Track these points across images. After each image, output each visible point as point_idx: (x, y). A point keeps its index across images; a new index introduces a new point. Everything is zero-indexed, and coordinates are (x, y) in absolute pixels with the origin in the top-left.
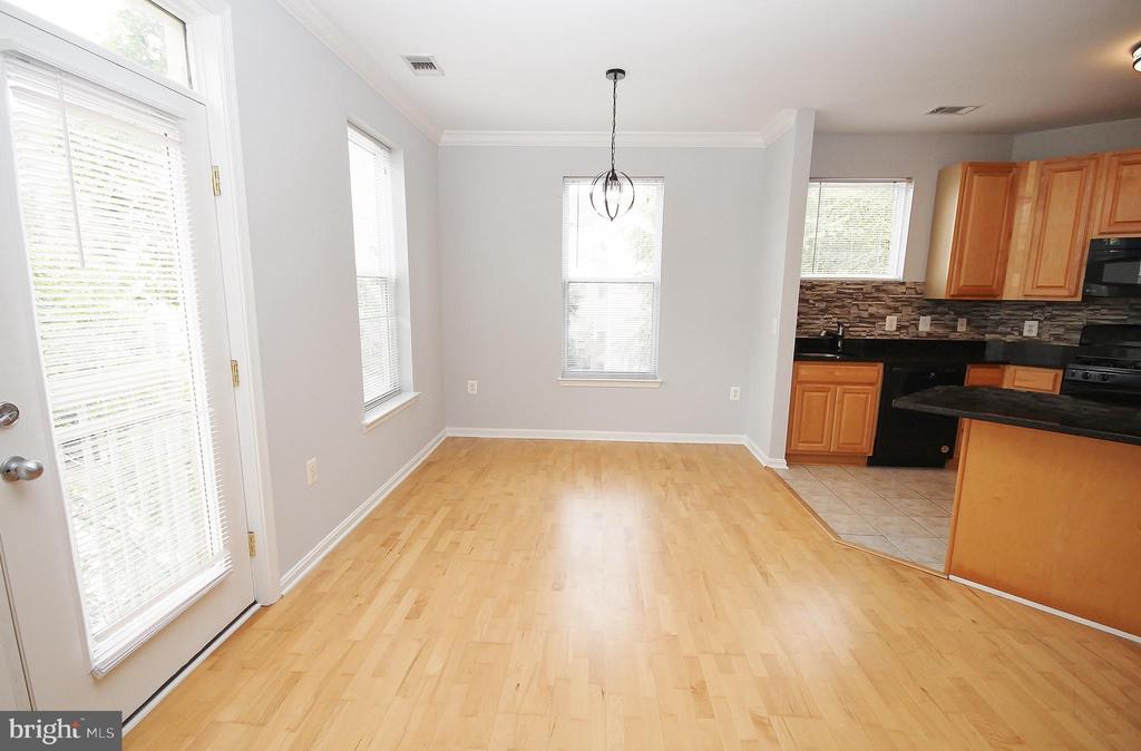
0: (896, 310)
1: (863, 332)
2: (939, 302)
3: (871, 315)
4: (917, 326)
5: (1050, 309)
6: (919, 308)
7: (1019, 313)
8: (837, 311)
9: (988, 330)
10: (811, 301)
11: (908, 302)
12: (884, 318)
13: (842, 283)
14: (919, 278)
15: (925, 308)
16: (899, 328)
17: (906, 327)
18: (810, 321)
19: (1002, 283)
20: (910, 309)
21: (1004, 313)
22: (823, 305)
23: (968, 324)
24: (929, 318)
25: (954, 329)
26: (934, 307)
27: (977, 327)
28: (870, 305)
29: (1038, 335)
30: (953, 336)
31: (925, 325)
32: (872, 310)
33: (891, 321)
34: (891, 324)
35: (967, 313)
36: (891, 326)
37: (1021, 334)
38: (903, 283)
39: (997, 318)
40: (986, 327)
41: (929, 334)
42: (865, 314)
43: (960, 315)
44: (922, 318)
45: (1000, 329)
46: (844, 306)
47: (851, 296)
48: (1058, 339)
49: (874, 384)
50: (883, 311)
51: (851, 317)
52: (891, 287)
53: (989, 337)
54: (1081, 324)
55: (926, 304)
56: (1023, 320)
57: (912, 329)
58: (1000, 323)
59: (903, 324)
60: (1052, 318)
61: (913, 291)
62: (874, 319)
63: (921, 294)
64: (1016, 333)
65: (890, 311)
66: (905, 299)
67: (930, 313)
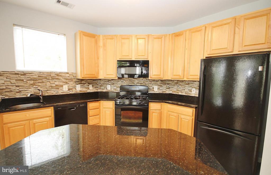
0: (67, 83)
1: (53, 92)
2: (82, 80)
3: (56, 85)
4: (75, 88)
5: (112, 81)
6: (75, 82)
7: (105, 83)
8: (40, 84)
10: (25, 80)
11: (71, 80)
12: (62, 86)
13: (40, 73)
14: (73, 71)
15: (77, 82)
16: (69, 89)
17: (71, 89)
18: (26, 89)
19: (98, 73)
20: (72, 82)
21: (102, 82)
22: (32, 82)
23: (93, 87)
24: (79, 85)
25: (88, 88)
27: (95, 87)
28: (55, 81)
29: (111, 89)
30: (89, 91)
31: (79, 89)
32: (57, 83)
33: (65, 87)
35: (92, 83)
36: (65, 89)
37: (107, 89)
38: (68, 73)
39: (100, 84)
40: (98, 87)
41: (80, 91)
42: (54, 85)
43: (89, 83)
44: (77, 85)
45: (102, 88)
46: (43, 82)
47: (46, 78)
48: (115, 90)
49: (50, 116)
50: (61, 84)
51: (47, 86)
52: (63, 75)
53: (99, 90)
54: (120, 85)
55: (78, 80)
56: (107, 85)
57: (74, 90)
58: (101, 86)
59: (70, 88)
60: (113, 84)
61: (72, 76)
62: (58, 87)
63: (75, 77)
64: (106, 89)
65: (64, 84)
66: (69, 79)
67: (80, 84)
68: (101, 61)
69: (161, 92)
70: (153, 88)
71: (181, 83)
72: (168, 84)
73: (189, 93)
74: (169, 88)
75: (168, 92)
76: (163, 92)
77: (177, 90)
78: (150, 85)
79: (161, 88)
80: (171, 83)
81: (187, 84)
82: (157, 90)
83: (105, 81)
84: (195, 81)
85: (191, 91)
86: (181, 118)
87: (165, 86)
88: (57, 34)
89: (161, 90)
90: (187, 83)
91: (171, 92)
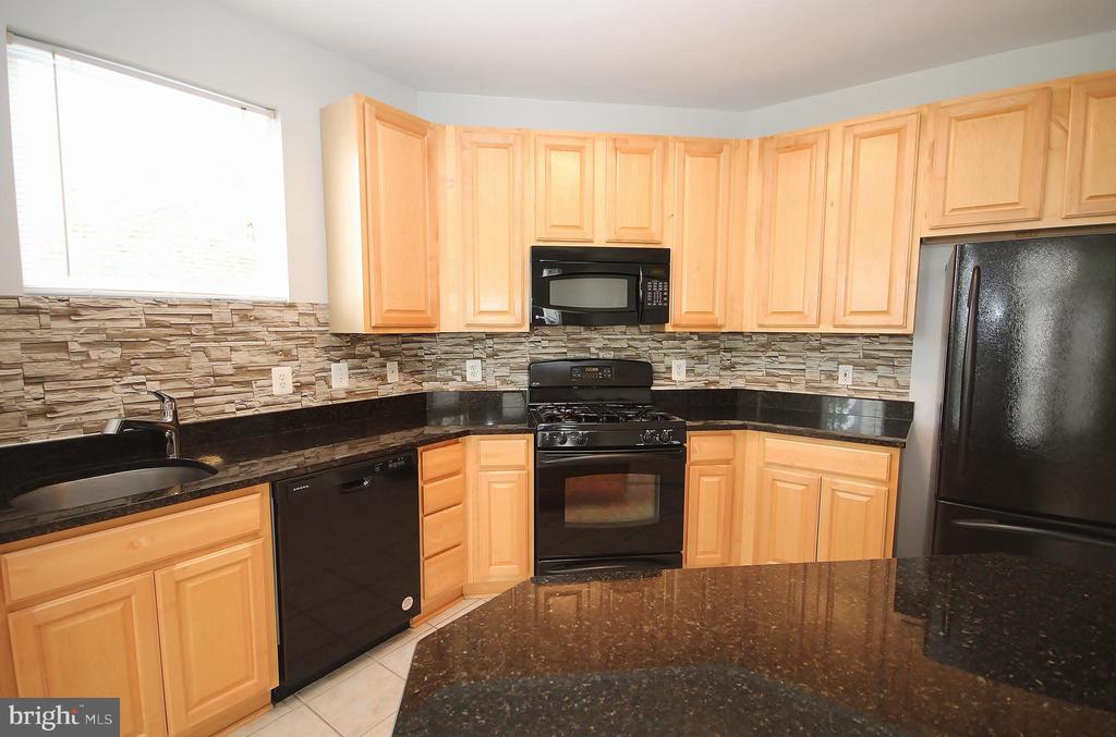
0: (287, 356)
1: (225, 405)
2: (356, 339)
3: (239, 368)
4: (327, 380)
5: (490, 342)
6: (326, 350)
7: (457, 349)
8: (155, 365)
9: (426, 375)
10: (74, 347)
11: (307, 340)
12: (265, 372)
13: (158, 303)
14: (314, 294)
15: (335, 348)
16: (299, 387)
17: (309, 385)
18: (80, 395)
19: (436, 306)
20: (311, 352)
21: (440, 348)
22: (114, 355)
23: (400, 370)
24: (344, 365)
25: (383, 378)
26: (350, 345)
27: (412, 373)
28: (232, 349)
29: (483, 378)
30: (385, 392)
31: (342, 383)
32: (240, 358)
33: (282, 377)
34: (281, 380)
35: (397, 354)
36: (282, 385)
37: (464, 379)
38: (292, 306)
39: (434, 357)
40: (421, 372)
41: (349, 393)
42: (227, 368)
43: (386, 355)
44: (334, 366)
45: (441, 373)
46: (172, 354)
47: (185, 331)
48: (504, 382)
49: (254, 535)
50: (262, 360)
51: (195, 376)
52: (270, 313)
53: (427, 387)
54: (525, 361)
55: (336, 342)
56: (464, 360)
57: (321, 388)
58: (438, 365)
59: (304, 379)
60: (494, 355)
61: (311, 320)
62: (246, 376)
63: (326, 324)
64: (459, 378)
65: (277, 358)
66: (299, 334)
67: (346, 357)
68: (451, 249)
69: (698, 384)
70: (669, 368)
71: (785, 346)
72: (727, 350)
73: (826, 384)
74: (732, 367)
75: (727, 383)
76: (711, 383)
77: (768, 374)
78: (655, 358)
79: (700, 368)
80: (739, 344)
81: (813, 349)
82: (683, 377)
83: (457, 341)
84: (852, 336)
85: (832, 375)
86: (833, 490)
87: (714, 360)
88: (233, 104)
89: (700, 375)
90: (815, 344)
91: (740, 384)
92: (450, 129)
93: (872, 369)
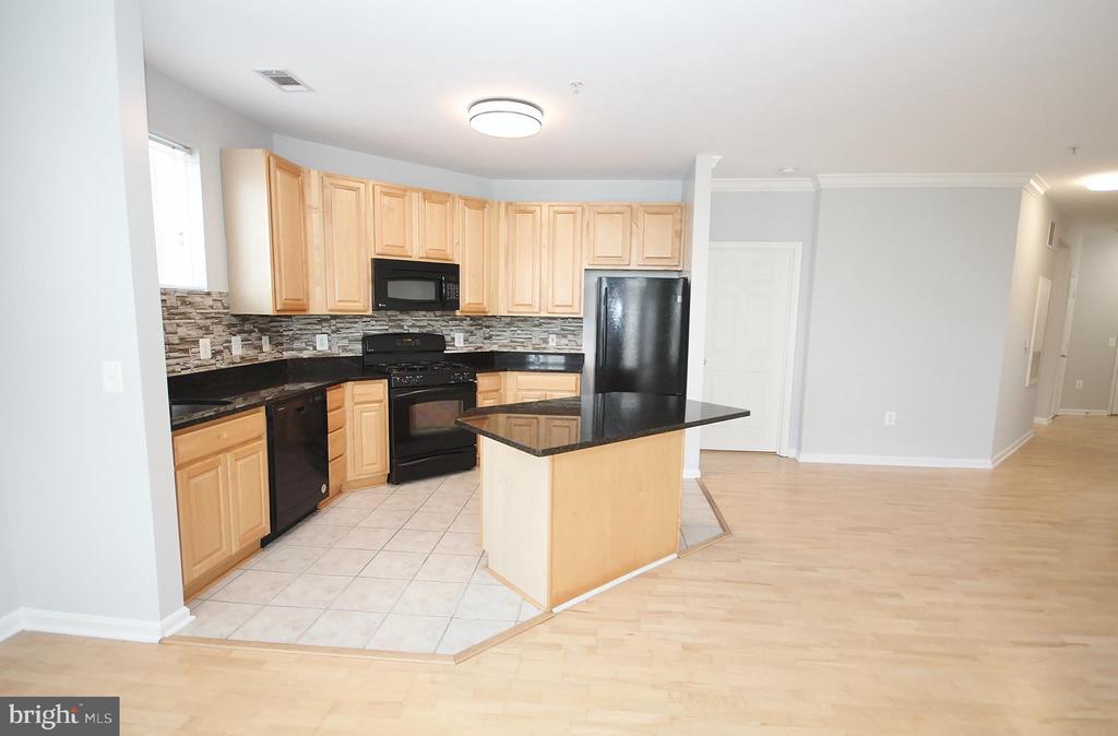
0: (207, 331)
1: (176, 365)
2: (245, 318)
3: (182, 339)
4: (229, 348)
5: (333, 322)
6: (229, 326)
7: (309, 327)
9: (285, 346)
11: (217, 319)
12: (196, 342)
14: (220, 286)
15: (234, 325)
16: (215, 354)
17: (220, 352)
19: (307, 296)
20: (220, 328)
21: (296, 326)
23: (270, 342)
24: (239, 338)
25: (261, 348)
26: (242, 323)
27: (277, 345)
28: (178, 325)
29: (330, 348)
30: (260, 358)
31: (238, 350)
32: (182, 332)
33: (205, 346)
34: (205, 349)
35: (268, 330)
36: (206, 352)
37: (315, 348)
38: (209, 294)
39: (291, 333)
40: (281, 344)
41: (241, 358)
42: (175, 339)
43: (263, 331)
44: (233, 338)
45: (296, 344)
48: (345, 350)
50: (194, 333)
52: (197, 299)
53: (287, 355)
54: (359, 335)
55: (234, 320)
56: (315, 335)
57: (226, 355)
58: (294, 338)
59: (217, 348)
60: (337, 331)
61: (219, 304)
62: (186, 345)
63: (228, 308)
64: (311, 348)
65: (202, 332)
66: (213, 315)
67: (239, 332)
69: (471, 349)
70: (454, 339)
71: (520, 324)
72: (486, 327)
73: (543, 346)
74: (490, 338)
75: (487, 348)
76: (479, 348)
77: (511, 341)
78: (445, 332)
79: (471, 339)
80: (494, 323)
81: (536, 326)
82: (462, 344)
83: (308, 321)
84: (555, 319)
85: (545, 341)
87: (480, 333)
88: (169, 145)
89: (472, 343)
90: (537, 323)
91: (495, 348)
92: (314, 173)
93: (566, 337)
